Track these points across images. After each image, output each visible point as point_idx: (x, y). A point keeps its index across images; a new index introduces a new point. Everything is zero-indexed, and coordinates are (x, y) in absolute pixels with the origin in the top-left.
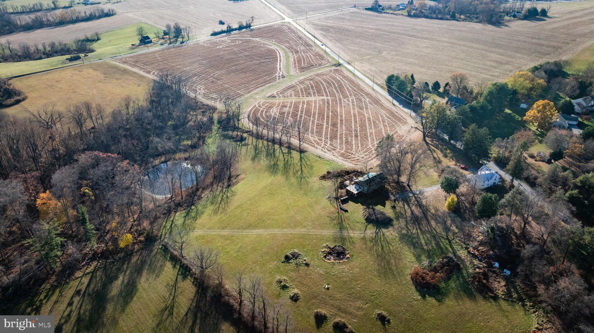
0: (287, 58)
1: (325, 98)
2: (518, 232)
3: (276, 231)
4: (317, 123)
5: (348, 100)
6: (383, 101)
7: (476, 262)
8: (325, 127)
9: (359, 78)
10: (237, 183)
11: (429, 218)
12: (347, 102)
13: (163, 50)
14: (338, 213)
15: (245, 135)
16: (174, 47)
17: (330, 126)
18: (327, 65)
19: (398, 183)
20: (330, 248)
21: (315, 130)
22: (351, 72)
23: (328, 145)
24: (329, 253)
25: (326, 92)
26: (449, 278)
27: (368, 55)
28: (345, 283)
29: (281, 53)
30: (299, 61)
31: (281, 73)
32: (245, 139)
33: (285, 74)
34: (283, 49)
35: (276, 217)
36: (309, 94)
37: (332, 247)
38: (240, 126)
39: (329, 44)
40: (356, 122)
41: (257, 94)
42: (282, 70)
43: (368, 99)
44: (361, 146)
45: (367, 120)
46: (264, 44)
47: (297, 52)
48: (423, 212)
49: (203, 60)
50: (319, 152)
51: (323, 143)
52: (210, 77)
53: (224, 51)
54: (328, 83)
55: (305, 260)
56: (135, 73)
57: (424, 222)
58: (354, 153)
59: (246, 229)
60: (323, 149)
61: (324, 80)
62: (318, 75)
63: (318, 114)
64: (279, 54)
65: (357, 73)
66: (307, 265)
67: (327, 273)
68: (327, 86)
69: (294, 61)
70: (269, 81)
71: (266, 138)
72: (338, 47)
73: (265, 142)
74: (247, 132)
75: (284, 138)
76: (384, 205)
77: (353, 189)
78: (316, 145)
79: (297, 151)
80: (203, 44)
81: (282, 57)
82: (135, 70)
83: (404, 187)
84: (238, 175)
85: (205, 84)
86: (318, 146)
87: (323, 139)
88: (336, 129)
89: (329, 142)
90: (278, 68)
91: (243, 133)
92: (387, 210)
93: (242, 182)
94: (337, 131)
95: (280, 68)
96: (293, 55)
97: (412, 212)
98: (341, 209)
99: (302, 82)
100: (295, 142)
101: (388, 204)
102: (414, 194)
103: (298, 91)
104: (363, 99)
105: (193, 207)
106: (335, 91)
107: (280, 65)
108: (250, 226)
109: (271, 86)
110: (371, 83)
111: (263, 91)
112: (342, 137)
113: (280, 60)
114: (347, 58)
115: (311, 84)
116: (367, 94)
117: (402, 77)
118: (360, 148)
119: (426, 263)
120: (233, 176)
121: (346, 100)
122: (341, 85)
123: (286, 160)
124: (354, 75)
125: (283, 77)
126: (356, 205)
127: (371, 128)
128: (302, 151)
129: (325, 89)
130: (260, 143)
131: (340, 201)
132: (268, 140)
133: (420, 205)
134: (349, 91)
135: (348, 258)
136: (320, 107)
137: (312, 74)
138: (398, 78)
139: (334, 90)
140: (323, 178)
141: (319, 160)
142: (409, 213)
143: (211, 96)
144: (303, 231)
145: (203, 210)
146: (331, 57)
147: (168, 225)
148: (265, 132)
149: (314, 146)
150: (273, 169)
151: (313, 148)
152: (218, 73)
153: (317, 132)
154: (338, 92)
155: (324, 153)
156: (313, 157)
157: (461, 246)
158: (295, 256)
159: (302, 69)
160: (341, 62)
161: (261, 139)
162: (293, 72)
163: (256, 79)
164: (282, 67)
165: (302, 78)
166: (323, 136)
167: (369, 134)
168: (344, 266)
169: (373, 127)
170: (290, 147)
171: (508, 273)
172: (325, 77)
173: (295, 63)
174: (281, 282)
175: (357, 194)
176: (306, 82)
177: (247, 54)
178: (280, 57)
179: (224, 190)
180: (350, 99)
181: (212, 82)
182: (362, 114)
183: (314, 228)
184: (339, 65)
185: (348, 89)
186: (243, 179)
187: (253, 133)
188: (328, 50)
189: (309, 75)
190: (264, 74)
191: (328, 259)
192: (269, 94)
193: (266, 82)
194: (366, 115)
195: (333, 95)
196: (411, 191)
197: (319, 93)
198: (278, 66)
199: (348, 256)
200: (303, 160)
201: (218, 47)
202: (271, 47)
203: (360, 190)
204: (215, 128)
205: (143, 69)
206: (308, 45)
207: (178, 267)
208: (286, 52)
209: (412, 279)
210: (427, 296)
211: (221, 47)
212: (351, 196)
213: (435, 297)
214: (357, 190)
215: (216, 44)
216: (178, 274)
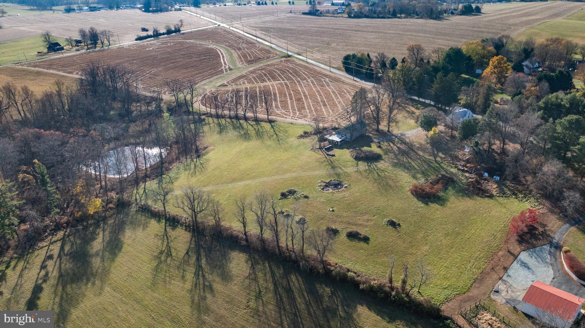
0: (231, 55)
1: (283, 82)
2: (499, 151)
3: (265, 179)
4: (280, 100)
5: (307, 81)
6: (343, 79)
7: (467, 175)
8: (289, 102)
9: (313, 64)
10: (207, 153)
11: (416, 150)
12: (307, 83)
13: (81, 54)
14: (326, 158)
15: (203, 117)
16: (94, 52)
17: (294, 101)
18: (276, 57)
19: (378, 130)
20: (326, 183)
21: (279, 105)
22: (304, 61)
23: (298, 114)
24: (326, 186)
25: (281, 78)
26: (446, 189)
27: (317, 47)
28: (349, 204)
29: (222, 51)
30: (245, 56)
31: (227, 67)
32: (204, 120)
33: (231, 67)
34: (224, 48)
35: (260, 170)
36: (264, 81)
37: (327, 181)
38: (194, 111)
39: (273, 41)
40: (320, 95)
41: (204, 84)
42: (227, 64)
43: (327, 79)
44: (333, 112)
45: (332, 93)
46: (200, 44)
47: (239, 49)
48: (409, 147)
49: (133, 60)
50: (289, 120)
51: (292, 113)
52: (147, 74)
53: (156, 51)
54: (281, 70)
55: (303, 195)
57: (412, 154)
58: (327, 117)
59: (231, 182)
60: (293, 118)
61: (277, 69)
62: (268, 65)
63: (279, 93)
64: (220, 51)
65: (309, 61)
66: (306, 197)
67: (329, 200)
68: (280, 73)
69: (239, 56)
70: (216, 74)
71: (228, 116)
72: (284, 43)
73: (228, 120)
74: (204, 114)
75: (250, 114)
76: (370, 147)
77: (336, 138)
78: (285, 116)
79: (266, 122)
80: (128, 48)
81: (224, 53)
82: (51, 71)
83: (385, 133)
84: (207, 147)
85: (142, 80)
86: (287, 116)
87: (291, 111)
88: (301, 103)
89: (298, 113)
90: (223, 63)
91: (201, 115)
92: (374, 148)
93: (213, 152)
94: (303, 103)
95: (225, 63)
96: (236, 51)
97: (398, 148)
98: (328, 155)
99: (252, 72)
100: (262, 116)
101: (373, 145)
102: (396, 137)
103: (251, 79)
104: (323, 80)
105: (164, 176)
106: (292, 76)
107: (224, 60)
108: (234, 180)
109: (219, 78)
110: (326, 67)
111: (211, 82)
112: (311, 107)
113: (223, 57)
114: (296, 50)
115: (263, 73)
116: (326, 76)
117: (359, 55)
118: (331, 113)
119: (422, 181)
120: (201, 149)
121: (305, 81)
122: (296, 70)
123: (257, 129)
124: (307, 63)
125: (231, 69)
126: (342, 150)
127: (338, 98)
128: (271, 121)
129: (280, 76)
130: (223, 121)
131: (324, 149)
132: (230, 118)
133: (403, 142)
134: (306, 75)
135: (346, 187)
136: (278, 89)
137: (261, 65)
138: (354, 56)
139: (290, 75)
140: (301, 136)
141: (292, 125)
142: (395, 148)
143: (152, 89)
144: (294, 175)
145: (177, 176)
146: (278, 51)
147: (141, 191)
148: (226, 112)
149: (283, 117)
150: (246, 137)
151: (282, 118)
152: (154, 70)
153: (282, 107)
155: (295, 121)
156: (286, 124)
157: (451, 166)
158: (292, 192)
159: (250, 62)
160: (290, 54)
161: (223, 118)
162: (239, 65)
163: (200, 73)
164: (226, 62)
165: (252, 69)
166: (290, 109)
167: (337, 103)
168: (344, 193)
169: (340, 98)
170: (257, 120)
171: (498, 178)
172: (276, 67)
173: (240, 58)
174: (284, 213)
175: (340, 142)
176: (257, 72)
177: (183, 53)
178: (222, 54)
179: (195, 160)
180: (309, 80)
181: (150, 78)
182: (325, 90)
183: (304, 171)
184: (289, 56)
185: (304, 73)
186: (213, 150)
187: (211, 114)
188: (273, 46)
189: (258, 67)
190: (208, 68)
191: (326, 190)
192: (219, 84)
193: (212, 75)
194: (329, 90)
195: (289, 79)
196: (393, 135)
197: (274, 78)
198: (222, 61)
199: (346, 185)
200: (274, 127)
201: (147, 49)
202: (209, 47)
203: (343, 138)
204: (166, 115)
205: (61, 70)
206: (250, 43)
207: (164, 221)
208: (227, 50)
209: (412, 194)
210: (429, 203)
211: (151, 49)
212: (335, 145)
213: (437, 203)
214: (340, 138)
215: (143, 47)
216: (165, 226)
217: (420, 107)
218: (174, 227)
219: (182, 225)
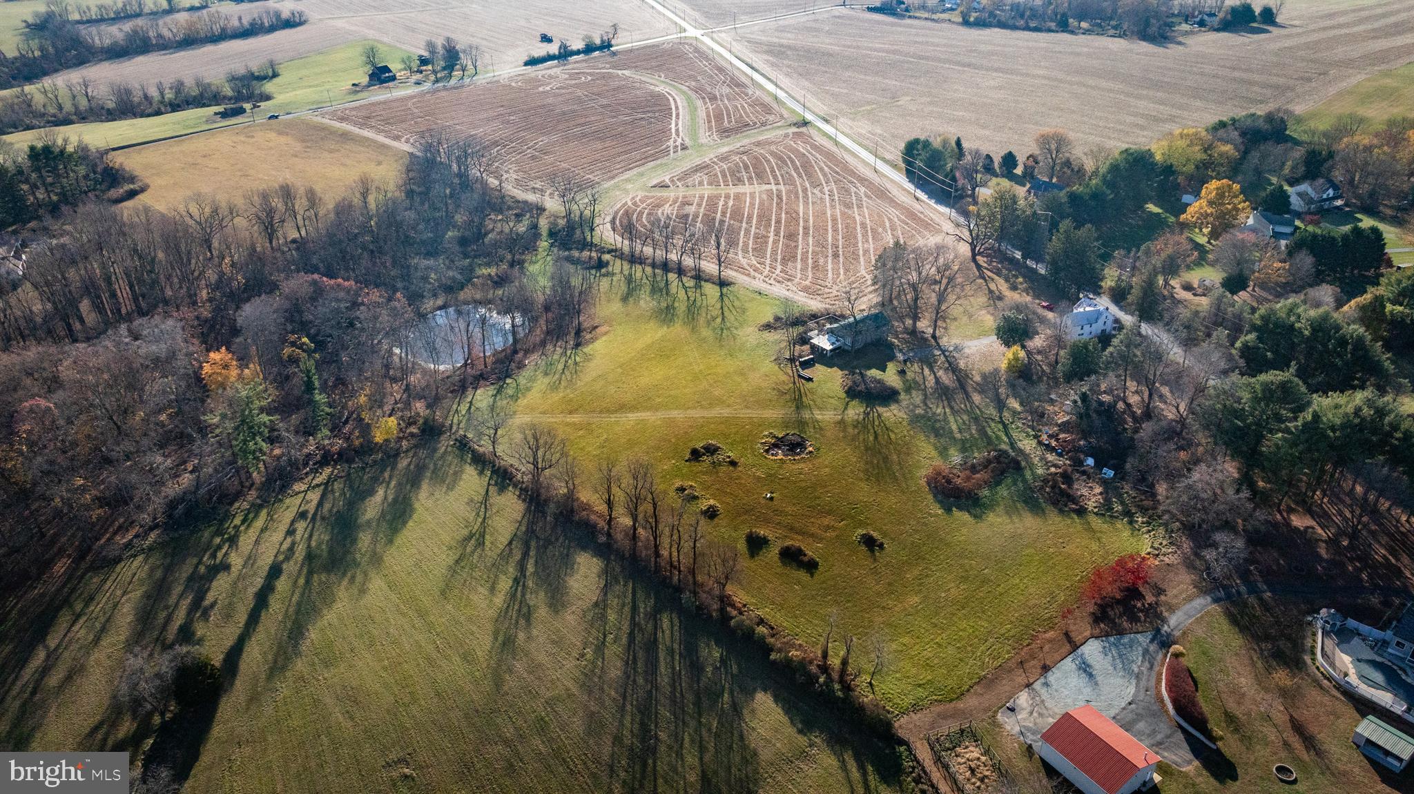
0: (693, 110)
1: (774, 187)
3: (674, 414)
4: (755, 234)
5: (821, 191)
6: (895, 192)
7: (1051, 457)
8: (771, 240)
9: (846, 149)
10: (594, 339)
11: (970, 389)
12: (819, 195)
13: (423, 94)
14: (794, 383)
15: (606, 257)
16: (445, 88)
17: (781, 239)
18: (779, 124)
19: (913, 332)
20: (777, 437)
21: (751, 246)
22: (830, 137)
23: (778, 272)
24: (775, 446)
25: (775, 177)
26: (998, 482)
27: (868, 103)
28: (804, 489)
29: (678, 101)
30: (719, 117)
31: (679, 141)
32: (607, 264)
33: (688, 142)
34: (684, 93)
35: (672, 392)
36: (740, 181)
37: (781, 436)
38: (594, 240)
39: (784, 81)
40: (835, 230)
41: (628, 180)
42: (681, 134)
43: (863, 189)
44: (845, 273)
45: (858, 227)
46: (641, 82)
47: (713, 98)
48: (958, 380)
49: (510, 114)
50: (758, 284)
51: (768, 268)
52: (528, 148)
53: (556, 95)
54: (781, 159)
55: (729, 457)
56: (367, 139)
57: (960, 396)
58: (829, 285)
59: (615, 412)
60: (767, 279)
61: (772, 153)
62: (758, 144)
63: (759, 216)
64: (675, 102)
65: (842, 139)
66: (733, 464)
67: (771, 476)
68: (777, 164)
69: (708, 116)
70: (654, 157)
71: (650, 261)
72: (803, 88)
73: (649, 270)
74: (609, 252)
75: (688, 262)
76: (883, 369)
77: (824, 342)
78: (753, 273)
79: (713, 283)
80: (508, 83)
81: (680, 108)
82: (365, 133)
83: (926, 340)
84: (597, 327)
85: (517, 162)
86: (756, 275)
87: (768, 262)
88: (793, 244)
89: (779, 268)
90: (673, 131)
91: (603, 253)
92: (890, 376)
93: (604, 338)
94: (796, 247)
95: (677, 130)
96: (705, 103)
97: (937, 380)
98: (799, 376)
99: (724, 158)
100: (710, 267)
101: (891, 368)
102: (943, 352)
103: (716, 175)
104: (853, 189)
105: (509, 381)
106: (795, 175)
107: (677, 125)
109: (658, 166)
110: (870, 158)
111: (642, 175)
112: (807, 258)
113: (678, 115)
114: (823, 109)
115: (743, 162)
116: (862, 180)
117: (937, 143)
118: (842, 277)
119: (956, 458)
120: (585, 329)
121: (816, 191)
122: (808, 162)
123: (692, 299)
124: (837, 143)
125: (684, 148)
126: (829, 370)
127: (867, 241)
128: (723, 283)
129: (773, 171)
130: (638, 271)
131: (797, 363)
132: (654, 265)
133: (952, 367)
134: (825, 175)
135: (810, 452)
136: (762, 203)
137: (746, 141)
138: (926, 144)
139: (793, 172)
140: (768, 327)
141: (759, 297)
142: (931, 381)
143: (532, 184)
144: (726, 412)
145: (529, 385)
146: (788, 108)
147: (463, 409)
148: (648, 251)
149: (749, 275)
150: (666, 314)
151: (746, 278)
152: (543, 141)
153: (754, 250)
154: (800, 176)
155: (769, 287)
156: (749, 294)
157: (1026, 432)
158: (711, 450)
159: (725, 133)
160: (809, 117)
161: (641, 263)
162: (704, 137)
163: (626, 152)
164: (680, 129)
165: (725, 149)
166: (768, 256)
167: (861, 252)
168: (802, 466)
169: (870, 240)
170: (699, 276)
171: (1111, 473)
172: (773, 148)
173: (709, 122)
174: (685, 490)
175: (831, 351)
176: (734, 158)
177: (605, 102)
178: (677, 108)
179: (569, 352)
180: (826, 189)
181: (533, 158)
182: (849, 217)
183: (747, 407)
184: (805, 123)
185: (821, 169)
187: (622, 254)
188: (781, 95)
189: (739, 145)
190: (643, 142)
191: (773, 455)
192: (655, 182)
193: (646, 159)
194: (858, 218)
195: (789, 181)
196: (939, 347)
197: (761, 177)
198: (673, 126)
199: (811, 449)
200: (725, 299)
201: (541, 89)
202: (657, 89)
203: (838, 344)
204: (544, 244)
205: (383, 131)
206: (738, 85)
207: (489, 473)
208: (689, 99)
209: (929, 484)
210: (954, 509)
211: (548, 88)
212: (820, 357)
213: (969, 512)
214: (833, 344)
215: (536, 82)
216: (489, 484)
217: (1021, 283)
218: (502, 489)
219: (515, 486)
